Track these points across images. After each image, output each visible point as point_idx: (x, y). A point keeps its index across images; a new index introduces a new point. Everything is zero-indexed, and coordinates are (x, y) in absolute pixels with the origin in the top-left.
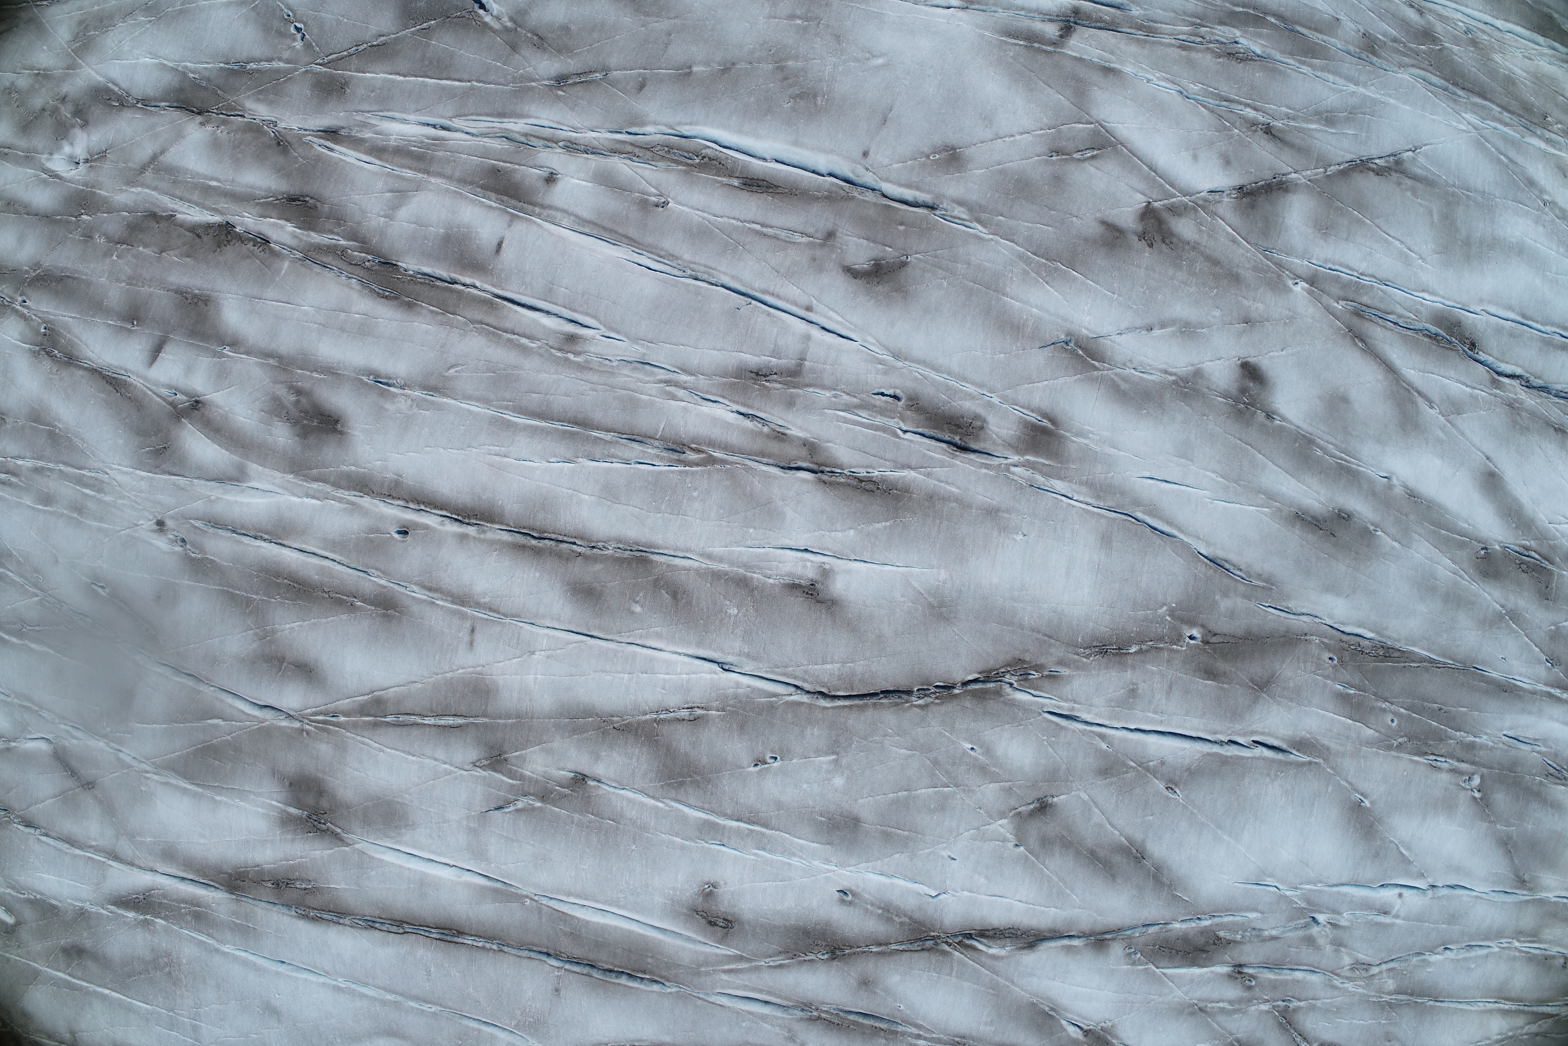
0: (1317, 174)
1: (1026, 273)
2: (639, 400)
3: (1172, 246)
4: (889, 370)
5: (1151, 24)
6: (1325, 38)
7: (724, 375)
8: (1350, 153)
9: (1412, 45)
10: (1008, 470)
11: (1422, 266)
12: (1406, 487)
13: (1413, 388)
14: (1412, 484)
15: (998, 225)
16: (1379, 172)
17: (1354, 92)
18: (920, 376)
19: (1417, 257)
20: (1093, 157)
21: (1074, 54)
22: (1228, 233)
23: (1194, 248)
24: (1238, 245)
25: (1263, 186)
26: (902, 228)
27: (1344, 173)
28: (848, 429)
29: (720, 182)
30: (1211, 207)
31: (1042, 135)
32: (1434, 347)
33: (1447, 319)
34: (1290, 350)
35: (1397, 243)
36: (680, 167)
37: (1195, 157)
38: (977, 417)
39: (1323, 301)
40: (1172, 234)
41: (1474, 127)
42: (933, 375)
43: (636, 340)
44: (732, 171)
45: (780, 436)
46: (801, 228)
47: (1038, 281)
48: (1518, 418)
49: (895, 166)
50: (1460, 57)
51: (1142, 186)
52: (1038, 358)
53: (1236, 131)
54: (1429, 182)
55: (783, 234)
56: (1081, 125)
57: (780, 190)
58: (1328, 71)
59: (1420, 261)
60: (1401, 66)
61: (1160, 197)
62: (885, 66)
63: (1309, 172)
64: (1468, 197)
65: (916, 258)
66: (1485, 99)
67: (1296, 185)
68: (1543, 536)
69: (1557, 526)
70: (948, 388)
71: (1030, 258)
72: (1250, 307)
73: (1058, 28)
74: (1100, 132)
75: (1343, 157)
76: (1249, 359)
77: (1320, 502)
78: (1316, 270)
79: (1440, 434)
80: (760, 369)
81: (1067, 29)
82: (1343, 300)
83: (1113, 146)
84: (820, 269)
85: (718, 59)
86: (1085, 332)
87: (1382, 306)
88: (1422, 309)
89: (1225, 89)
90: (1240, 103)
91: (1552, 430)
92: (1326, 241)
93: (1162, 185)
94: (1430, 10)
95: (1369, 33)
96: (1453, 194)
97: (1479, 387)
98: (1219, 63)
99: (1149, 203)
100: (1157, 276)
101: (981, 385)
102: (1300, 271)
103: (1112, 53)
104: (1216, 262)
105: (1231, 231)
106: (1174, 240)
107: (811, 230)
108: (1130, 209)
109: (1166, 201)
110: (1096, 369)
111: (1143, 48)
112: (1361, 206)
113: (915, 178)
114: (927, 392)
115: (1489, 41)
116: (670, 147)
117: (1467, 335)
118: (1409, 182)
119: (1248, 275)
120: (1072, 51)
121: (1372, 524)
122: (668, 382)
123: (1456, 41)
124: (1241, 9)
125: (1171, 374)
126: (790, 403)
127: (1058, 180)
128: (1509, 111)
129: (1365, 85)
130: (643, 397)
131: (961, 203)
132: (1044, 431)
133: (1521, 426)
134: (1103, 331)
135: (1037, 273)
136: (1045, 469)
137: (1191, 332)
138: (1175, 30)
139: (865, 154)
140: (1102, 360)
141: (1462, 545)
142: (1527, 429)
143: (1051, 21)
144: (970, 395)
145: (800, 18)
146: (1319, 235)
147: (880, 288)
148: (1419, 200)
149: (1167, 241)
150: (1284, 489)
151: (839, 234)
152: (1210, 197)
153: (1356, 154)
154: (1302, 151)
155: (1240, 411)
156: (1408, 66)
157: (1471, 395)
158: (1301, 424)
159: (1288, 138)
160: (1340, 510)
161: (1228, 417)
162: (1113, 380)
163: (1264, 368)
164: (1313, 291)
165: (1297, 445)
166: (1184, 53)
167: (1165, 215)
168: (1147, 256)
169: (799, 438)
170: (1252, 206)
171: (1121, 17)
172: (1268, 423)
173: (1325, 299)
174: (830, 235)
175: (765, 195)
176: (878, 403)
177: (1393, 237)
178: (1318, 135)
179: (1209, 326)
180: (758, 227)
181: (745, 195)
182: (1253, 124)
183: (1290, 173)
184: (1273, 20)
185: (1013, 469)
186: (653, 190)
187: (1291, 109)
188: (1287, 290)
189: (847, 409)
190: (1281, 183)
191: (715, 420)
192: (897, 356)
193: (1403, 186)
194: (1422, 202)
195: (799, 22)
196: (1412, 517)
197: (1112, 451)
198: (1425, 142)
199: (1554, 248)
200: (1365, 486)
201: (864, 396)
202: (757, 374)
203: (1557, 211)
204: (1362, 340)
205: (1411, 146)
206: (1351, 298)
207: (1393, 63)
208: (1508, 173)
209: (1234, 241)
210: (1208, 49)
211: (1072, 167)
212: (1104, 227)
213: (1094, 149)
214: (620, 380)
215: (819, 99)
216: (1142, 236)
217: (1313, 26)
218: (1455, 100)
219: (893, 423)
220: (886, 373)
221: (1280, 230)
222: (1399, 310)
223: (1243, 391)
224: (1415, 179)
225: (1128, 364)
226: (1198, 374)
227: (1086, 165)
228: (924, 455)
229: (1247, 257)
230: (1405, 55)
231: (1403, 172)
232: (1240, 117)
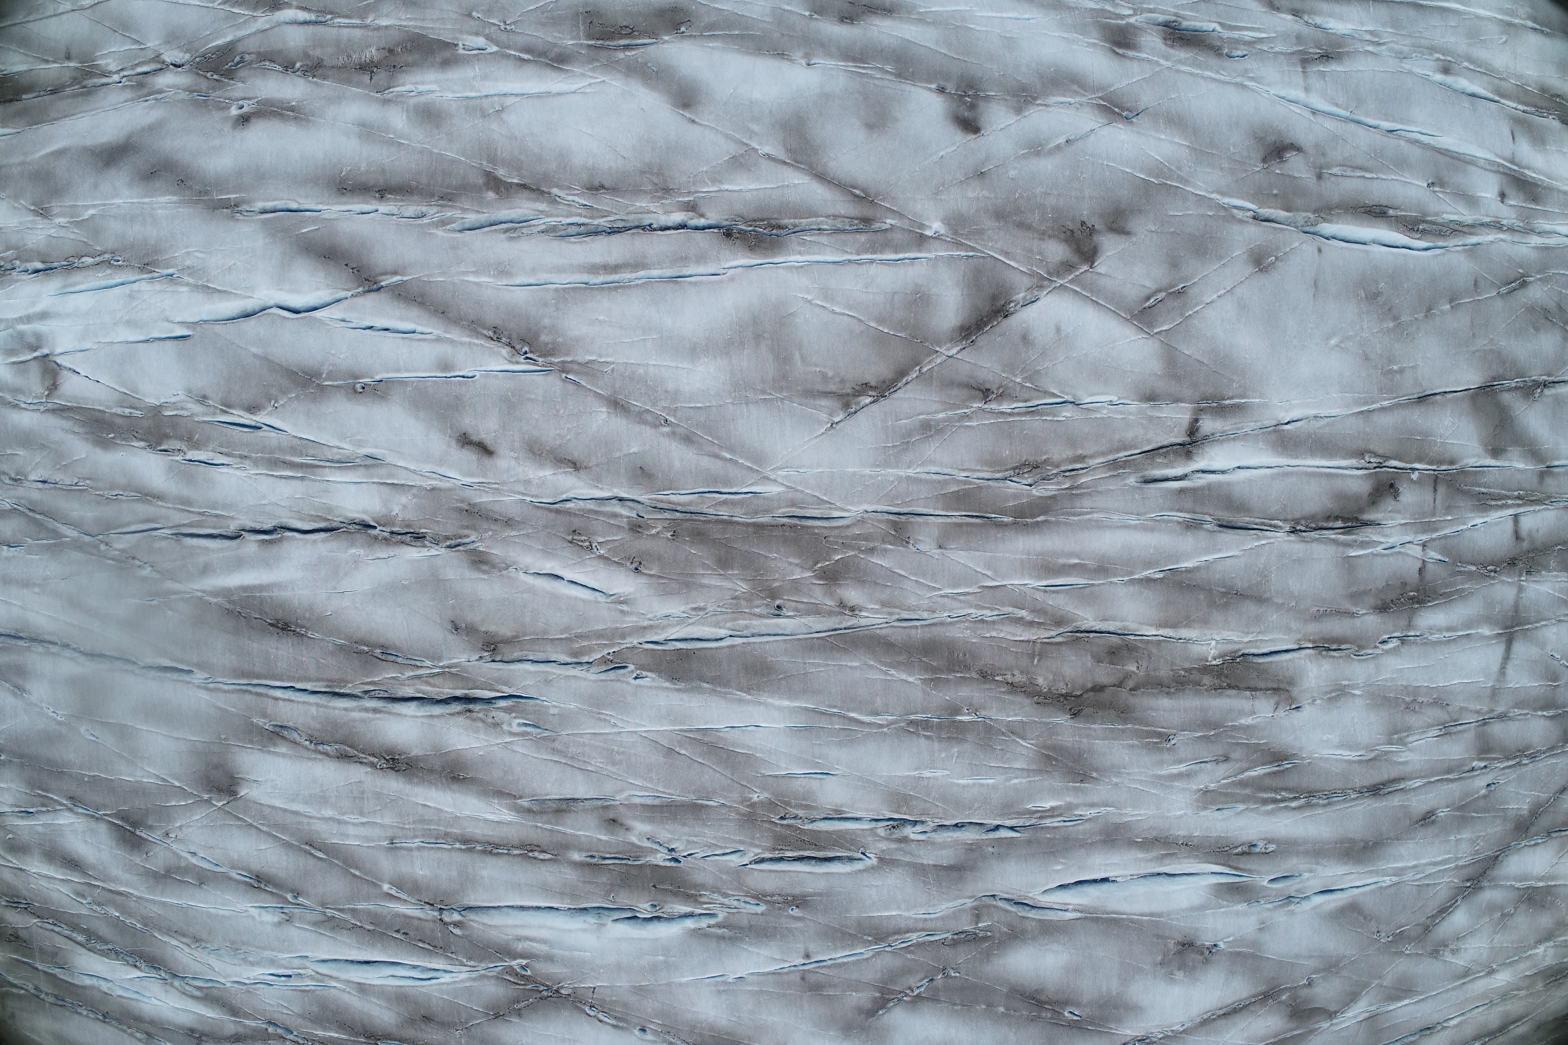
0: (930, 362)
1: (1179, 168)
2: (1392, 27)
3: (1063, 229)
4: (1245, 73)
5: (1115, 473)
6: (949, 520)
7: (1348, 53)
8: (900, 399)
9: (851, 553)
10: (1135, 10)
11: (808, 293)
12: (791, 60)
13: (792, 165)
14: (784, 65)
15: (1210, 208)
16: (864, 388)
17: (909, 467)
18: (1222, 72)
19: (814, 302)
20: (1148, 298)
21: (1183, 404)
22: (1014, 259)
23: (1043, 233)
24: (1002, 251)
25: (986, 325)
26: (1275, 192)
27: (902, 373)
28: (1256, 23)
29: (1401, 210)
30: (1035, 280)
31: (1195, 306)
32: (775, 216)
33: (766, 249)
34: (935, 158)
35: (837, 310)
36: (1429, 219)
37: (1058, 330)
38: (1172, 47)
39: (908, 221)
40: (1066, 241)
41: (768, 478)
42: (1214, 75)
43: (1410, 73)
44: (1396, 221)
45: (1296, 13)
46: (1340, 179)
47: (1168, 162)
48: (656, 180)
49: (1297, 244)
50: (791, 564)
51: (1103, 281)
52: (1147, 98)
53: (1018, 380)
54: (811, 394)
55: (1349, 173)
56: (1164, 328)
57: (1363, 210)
58: (939, 482)
59: (810, 298)
60: (861, 521)
61: (1083, 276)
62: (1328, 338)
63: (939, 361)
64: (764, 392)
65: (1258, 167)
66: (755, 525)
67: (951, 340)
68: (610, 66)
69: (593, 81)
70: (1199, 66)
71: (1180, 182)
72: (981, 190)
73: (1201, 430)
74: (1147, 327)
75: (906, 391)
76: (974, 136)
77: (875, 25)
78: (920, 251)
79: (755, 127)
80: (1327, 61)
81: (1193, 430)
82: (886, 230)
83: (1134, 317)
84: (1317, 146)
85: (1437, 318)
86: (1120, 126)
87: (843, 237)
88: (798, 248)
89: (1034, 423)
90: (1018, 414)
91: (607, 184)
92: (916, 285)
93: (1084, 289)
94: (830, 613)
95: (903, 546)
96: (781, 389)
97: (711, 195)
98: (1045, 453)
99: (1091, 268)
100: (1073, 194)
101: (1178, 71)
102: (937, 244)
103: (1151, 419)
104: (1022, 226)
105: (1012, 263)
106: (1062, 236)
107: (1333, 179)
108: (1109, 254)
109: (1077, 273)
110: (1101, 98)
111: (1120, 441)
112: (880, 340)
113: (1280, 235)
114: (1213, 61)
115: (752, 607)
116: (1441, 235)
117: (738, 242)
118: (832, 387)
119: (989, 223)
120: (1186, 407)
121: (816, 19)
122: (1379, 44)
123: (796, 586)
124: (1039, 519)
125: (1041, 105)
126: (1299, 38)
127: (1174, 264)
128: (723, 522)
129: (900, 479)
130: (1390, 30)
131: (1241, 221)
132: (1120, 45)
133: (652, 173)
134: (1107, 128)
135: (1170, 170)
136: (1107, 15)
137: (1033, 147)
138: (1092, 475)
139: (1320, 250)
140: (1099, 106)
141: (711, 26)
142: (642, 172)
143: (1206, 438)
144: (1183, 64)
145: (1395, 371)
146: (923, 289)
147: (1273, 139)
148: (818, 369)
149: (1069, 233)
150: (913, 28)
151: (1314, 177)
152: (1036, 293)
153: (894, 399)
154: (949, 384)
155: (971, 87)
156: (854, 524)
157: (721, 182)
158: (913, 89)
159: (966, 392)
160: (852, 23)
161: (982, 78)
162: (1085, 91)
163: (959, 132)
164: (919, 228)
165: (911, 70)
166: (1080, 452)
167: (1075, 259)
168: (1086, 211)
169: (1283, 13)
170: (994, 298)
171: (1146, 467)
172: (942, 83)
173: (906, 225)
174: (1319, 177)
175: (1371, 204)
176: (1242, 47)
177: (843, 314)
178: (936, 406)
179: (1018, 158)
180: (1368, 175)
181: (1384, 202)
182: (1001, 397)
183: (958, 352)
184: (1006, 519)
185: (1131, 12)
186: (1440, 195)
187: (968, 426)
188: (946, 221)
189: (1261, 40)
190: (966, 337)
191: (1341, 18)
192: (1244, 87)
193: (837, 380)
194: (813, 369)
195: (1395, 368)
196: (776, 35)
197: (1065, 35)
198: (824, 436)
199: (651, 370)
200: (833, 50)
201: (1254, 51)
202: (1328, 57)
203: (649, 418)
204: (857, 196)
205: (838, 427)
206: (879, 234)
207: (872, 519)
208: (718, 438)
209: (1007, 254)
210: (1057, 466)
211: (1165, 281)
212: (1127, 229)
213: (1150, 308)
214: (1408, 42)
215: (1364, 296)
216: (1092, 231)
217: (965, 529)
218: (793, 504)
219: (1226, 34)
220: (1246, 71)
221: (963, 280)
222: (823, 239)
223: (972, 107)
224: (825, 393)
225: (1078, 106)
226: (1018, 111)
227: (1154, 287)
228: (1197, 12)
229: (992, 241)
230: (858, 537)
231: (839, 396)
232: (1016, 399)
